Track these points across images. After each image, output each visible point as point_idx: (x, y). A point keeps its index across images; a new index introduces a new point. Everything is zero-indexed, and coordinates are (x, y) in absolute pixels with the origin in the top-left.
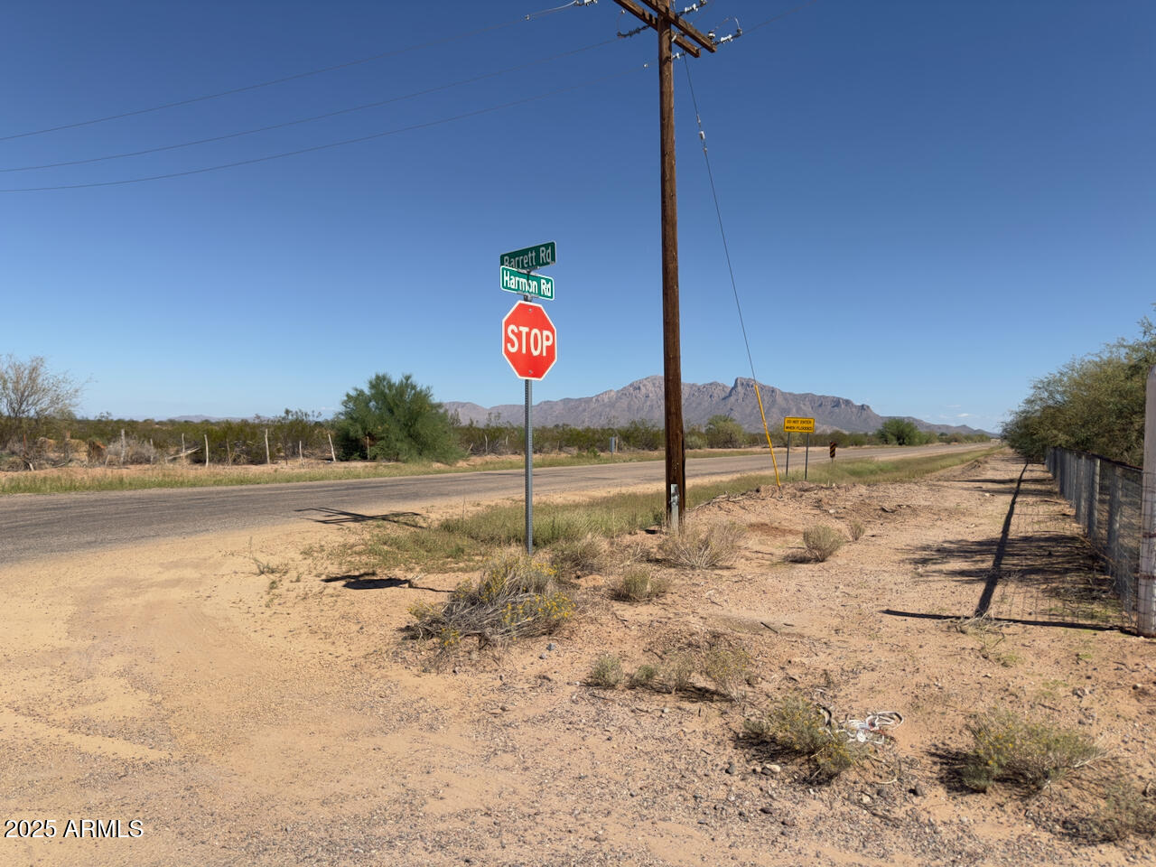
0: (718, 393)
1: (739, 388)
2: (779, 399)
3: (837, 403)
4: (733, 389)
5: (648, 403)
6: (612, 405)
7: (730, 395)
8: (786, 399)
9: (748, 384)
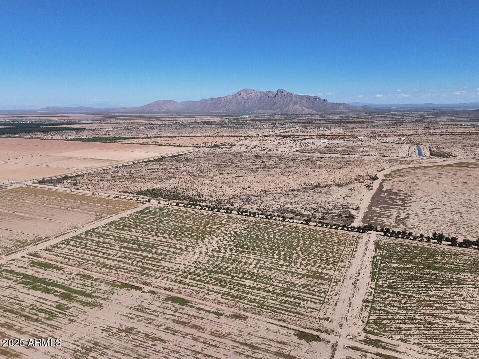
0: (271, 95)
1: (279, 94)
2: (294, 98)
3: (316, 98)
4: (277, 93)
5: (244, 100)
6: (230, 101)
7: (276, 96)
8: (296, 97)
9: (282, 92)
